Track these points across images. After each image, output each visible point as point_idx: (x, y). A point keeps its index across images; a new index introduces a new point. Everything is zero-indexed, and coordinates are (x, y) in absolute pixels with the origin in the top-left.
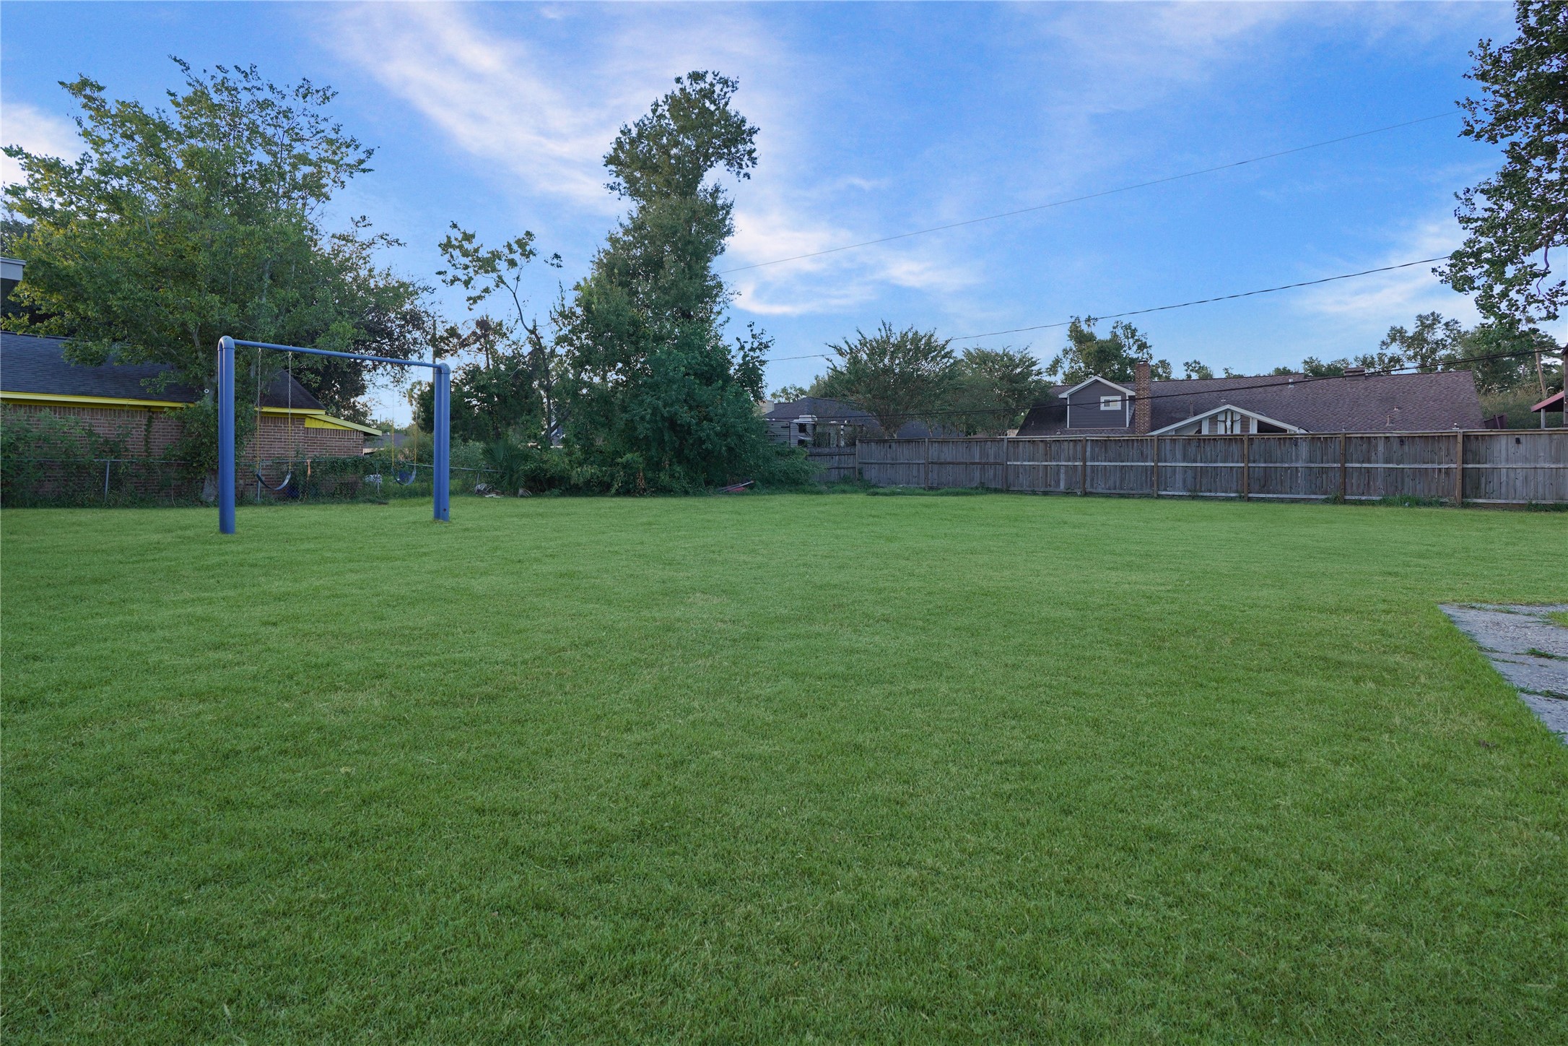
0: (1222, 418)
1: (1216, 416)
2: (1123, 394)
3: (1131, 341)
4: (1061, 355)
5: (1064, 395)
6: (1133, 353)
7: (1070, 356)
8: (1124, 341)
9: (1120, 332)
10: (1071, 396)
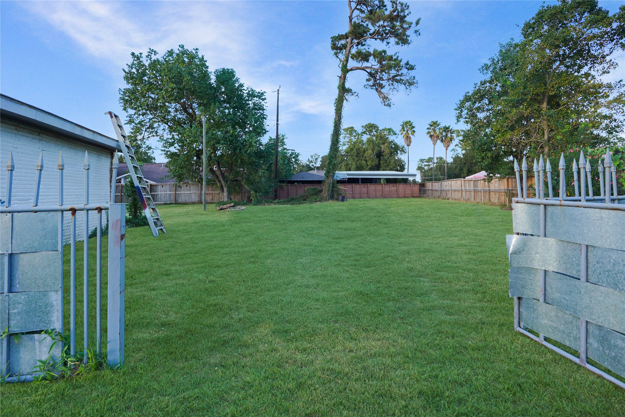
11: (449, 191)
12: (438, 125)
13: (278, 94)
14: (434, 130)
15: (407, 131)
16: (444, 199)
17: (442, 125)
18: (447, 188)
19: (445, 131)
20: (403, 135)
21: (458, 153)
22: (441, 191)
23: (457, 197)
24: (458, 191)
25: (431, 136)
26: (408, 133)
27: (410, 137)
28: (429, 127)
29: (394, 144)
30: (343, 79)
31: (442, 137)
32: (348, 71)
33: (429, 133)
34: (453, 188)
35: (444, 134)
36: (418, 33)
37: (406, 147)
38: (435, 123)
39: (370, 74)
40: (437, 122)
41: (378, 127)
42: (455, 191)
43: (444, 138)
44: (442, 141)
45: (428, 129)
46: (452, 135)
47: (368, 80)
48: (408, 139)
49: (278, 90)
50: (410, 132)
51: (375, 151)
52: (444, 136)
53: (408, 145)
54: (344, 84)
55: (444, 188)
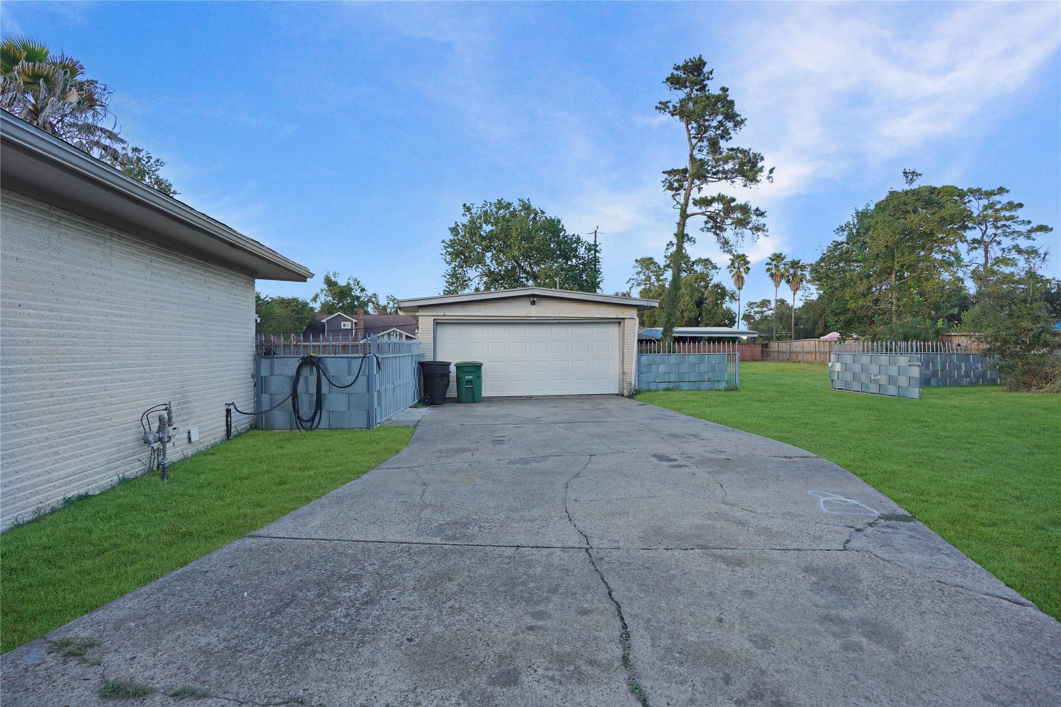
0: (392, 334)
1: (390, 333)
2: (352, 321)
3: (357, 287)
4: (319, 293)
5: (324, 321)
6: (357, 293)
7: (324, 292)
8: (352, 286)
9: (351, 282)
10: (327, 321)
11: (800, 352)
12: (783, 259)
13: (596, 236)
14: (777, 267)
15: (739, 268)
16: (794, 362)
17: (788, 259)
18: (798, 349)
19: (793, 267)
20: (733, 273)
21: (811, 292)
22: (790, 352)
23: (810, 360)
24: (811, 353)
25: (772, 275)
26: (740, 272)
27: (743, 278)
28: (770, 261)
29: (720, 288)
30: (682, 225)
31: (788, 276)
32: (688, 216)
33: (768, 270)
34: (805, 349)
35: (792, 271)
36: (771, 179)
37: (737, 292)
38: (778, 257)
39: (709, 217)
40: (781, 254)
41: (690, 258)
42: (808, 353)
43: (790, 277)
44: (788, 282)
45: (767, 264)
46: (803, 272)
47: (706, 223)
48: (740, 280)
49: (596, 231)
50: (742, 270)
51: (694, 298)
52: (791, 274)
53: (740, 288)
54: (683, 231)
55: (795, 349)
